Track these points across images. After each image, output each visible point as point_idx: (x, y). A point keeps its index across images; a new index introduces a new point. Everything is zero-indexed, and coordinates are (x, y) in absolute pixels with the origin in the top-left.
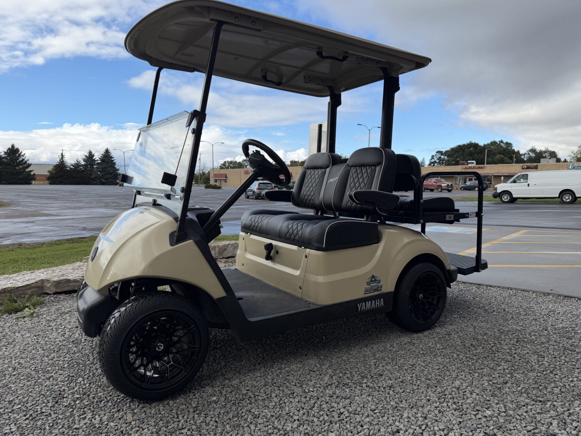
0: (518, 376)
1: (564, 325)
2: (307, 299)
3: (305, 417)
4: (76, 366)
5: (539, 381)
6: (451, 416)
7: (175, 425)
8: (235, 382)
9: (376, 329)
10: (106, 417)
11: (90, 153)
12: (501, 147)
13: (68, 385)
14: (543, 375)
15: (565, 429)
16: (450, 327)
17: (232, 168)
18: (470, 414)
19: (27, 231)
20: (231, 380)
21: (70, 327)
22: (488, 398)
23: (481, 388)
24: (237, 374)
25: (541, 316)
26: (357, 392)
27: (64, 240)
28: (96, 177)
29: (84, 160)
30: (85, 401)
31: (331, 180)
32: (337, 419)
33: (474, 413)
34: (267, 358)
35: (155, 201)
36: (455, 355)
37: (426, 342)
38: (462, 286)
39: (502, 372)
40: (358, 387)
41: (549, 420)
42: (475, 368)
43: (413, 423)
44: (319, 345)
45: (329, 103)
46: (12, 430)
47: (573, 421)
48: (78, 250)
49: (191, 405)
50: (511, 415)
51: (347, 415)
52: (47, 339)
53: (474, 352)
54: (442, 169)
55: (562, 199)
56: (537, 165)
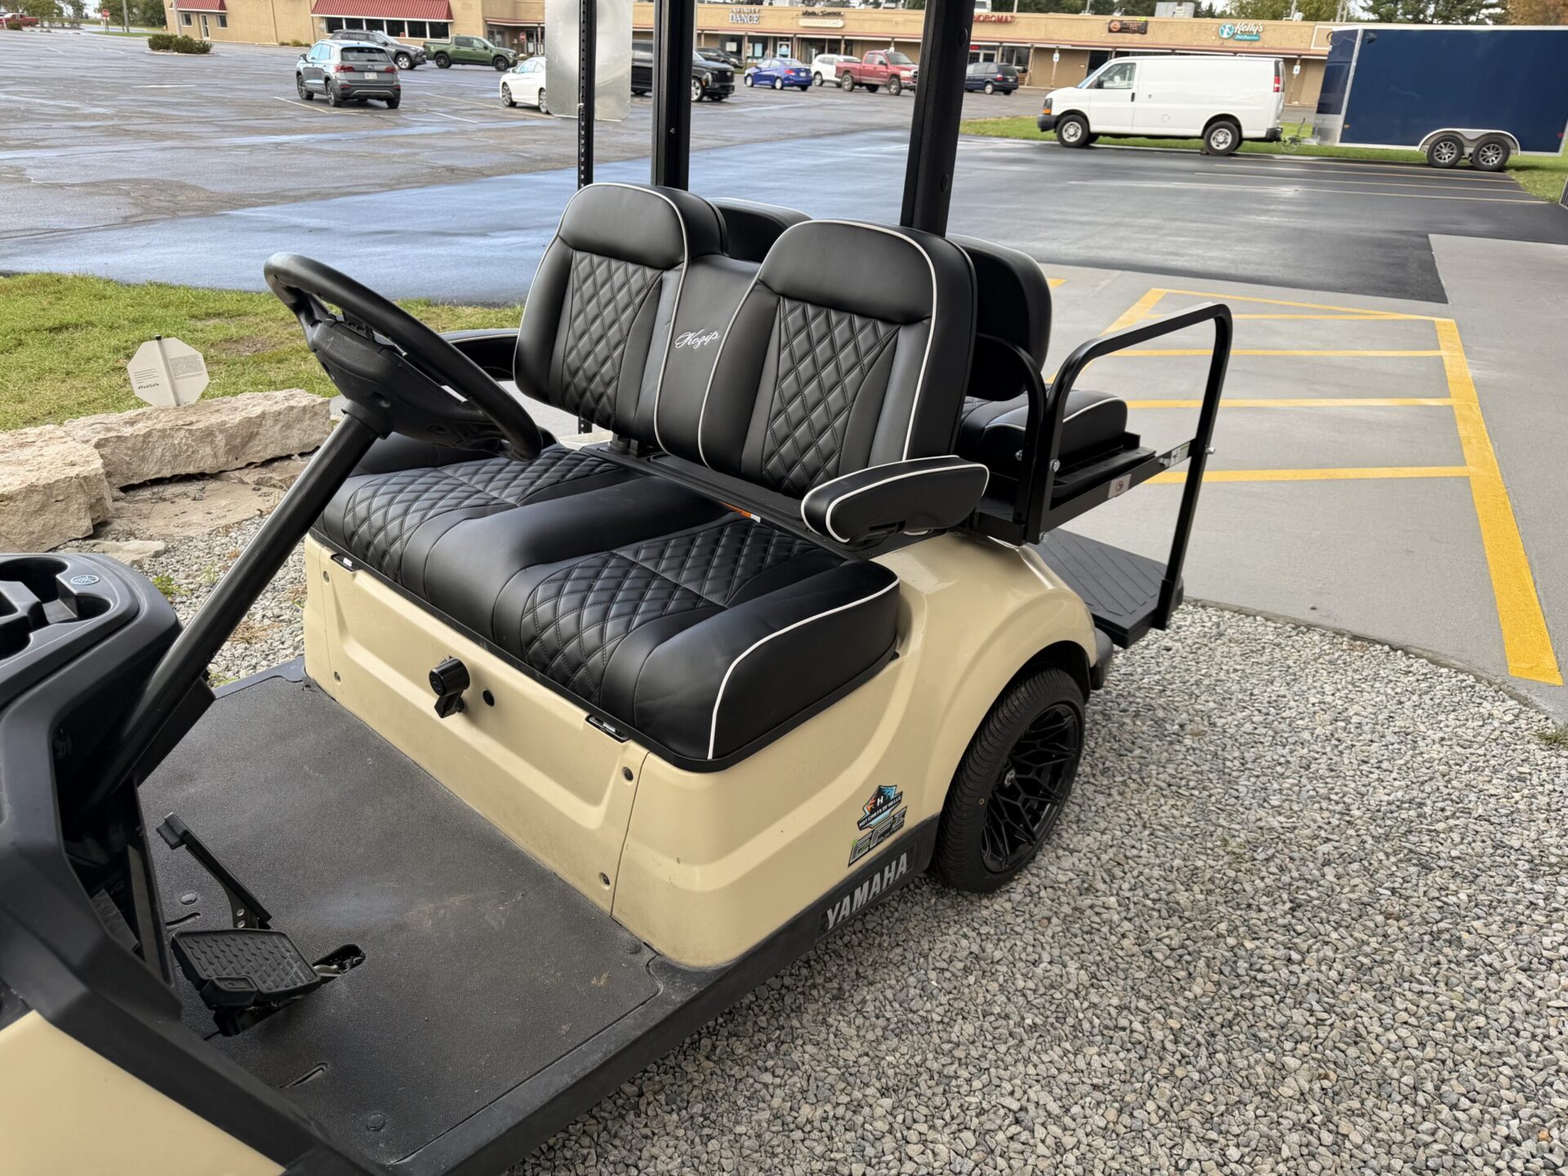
2: (635, 930)
31: (690, 339)
54: (899, 18)
55: (1209, 143)
56: (1146, 23)
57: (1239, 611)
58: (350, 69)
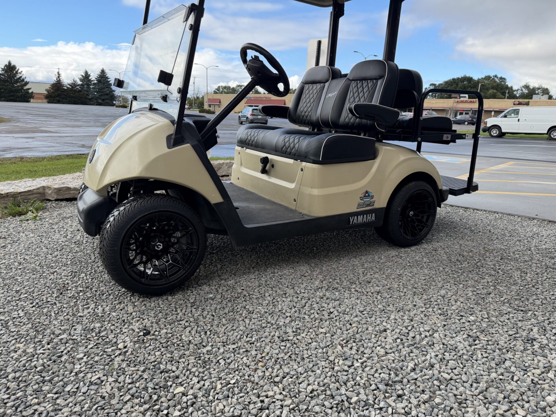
0: (501, 288)
1: (547, 246)
2: (301, 211)
3: (296, 315)
4: (78, 263)
5: (522, 293)
6: (436, 320)
7: (174, 317)
8: (231, 282)
9: (365, 243)
10: (108, 308)
11: (86, 73)
12: (495, 82)
13: (72, 279)
14: (525, 289)
15: (545, 335)
16: (437, 244)
17: (225, 93)
18: (455, 319)
19: (27, 146)
20: (227, 280)
21: (72, 230)
22: (472, 306)
23: (466, 297)
24: (233, 276)
25: (526, 238)
26: (346, 295)
27: (63, 155)
28: (93, 98)
29: (81, 80)
30: (88, 293)
31: (330, 95)
32: (327, 317)
33: (459, 318)
34: (260, 263)
35: (151, 106)
36: (441, 269)
37: (413, 256)
38: (449, 209)
39: (486, 284)
40: (347, 291)
41: (530, 327)
42: (460, 280)
43: (399, 324)
44: (310, 255)
45: (331, 12)
46: (20, 315)
47: (553, 328)
48: (77, 165)
49: (189, 300)
50: (494, 321)
51: (336, 314)
52: (50, 239)
53: (460, 266)
54: (434, 102)
55: (550, 136)
56: (529, 102)
57: (509, 215)
58: (254, 115)
